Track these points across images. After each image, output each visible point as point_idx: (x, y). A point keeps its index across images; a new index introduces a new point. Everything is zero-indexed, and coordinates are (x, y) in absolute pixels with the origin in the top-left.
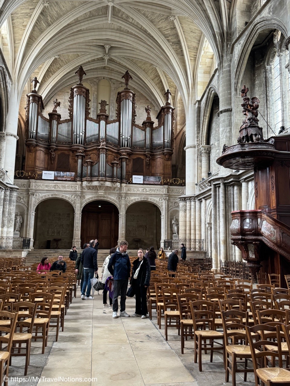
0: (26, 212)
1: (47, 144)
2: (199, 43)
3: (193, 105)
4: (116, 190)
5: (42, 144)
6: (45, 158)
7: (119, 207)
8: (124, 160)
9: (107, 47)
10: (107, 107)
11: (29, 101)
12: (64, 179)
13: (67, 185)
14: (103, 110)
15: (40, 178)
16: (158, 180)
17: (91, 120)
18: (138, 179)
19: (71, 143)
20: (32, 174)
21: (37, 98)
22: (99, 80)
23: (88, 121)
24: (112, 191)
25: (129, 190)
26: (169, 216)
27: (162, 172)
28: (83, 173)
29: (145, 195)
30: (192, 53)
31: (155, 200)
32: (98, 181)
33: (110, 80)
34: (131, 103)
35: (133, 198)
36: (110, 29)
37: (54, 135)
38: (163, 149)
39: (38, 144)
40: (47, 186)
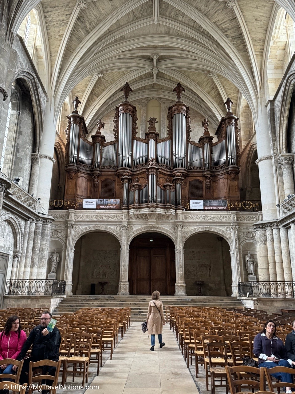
0: (63, 249)
1: (90, 169)
2: (266, 34)
3: (263, 107)
4: (170, 218)
5: (83, 170)
6: (87, 185)
7: (174, 239)
8: (178, 181)
9: (155, 58)
10: (157, 125)
11: (70, 123)
12: (108, 207)
13: (111, 214)
14: (152, 128)
15: (80, 207)
16: (223, 204)
17: (139, 140)
18: (196, 204)
19: (116, 167)
20: (71, 203)
21: (78, 119)
22: (148, 101)
23: (135, 141)
24: (165, 220)
25: (186, 218)
26: (241, 250)
27: (227, 195)
28: (130, 199)
29: (207, 224)
30: (258, 47)
31: (220, 230)
32: (147, 207)
33: (160, 100)
34: (185, 118)
35: (191, 228)
36: (157, 33)
37: (98, 159)
38: (226, 167)
39: (80, 169)
40: (88, 217)
